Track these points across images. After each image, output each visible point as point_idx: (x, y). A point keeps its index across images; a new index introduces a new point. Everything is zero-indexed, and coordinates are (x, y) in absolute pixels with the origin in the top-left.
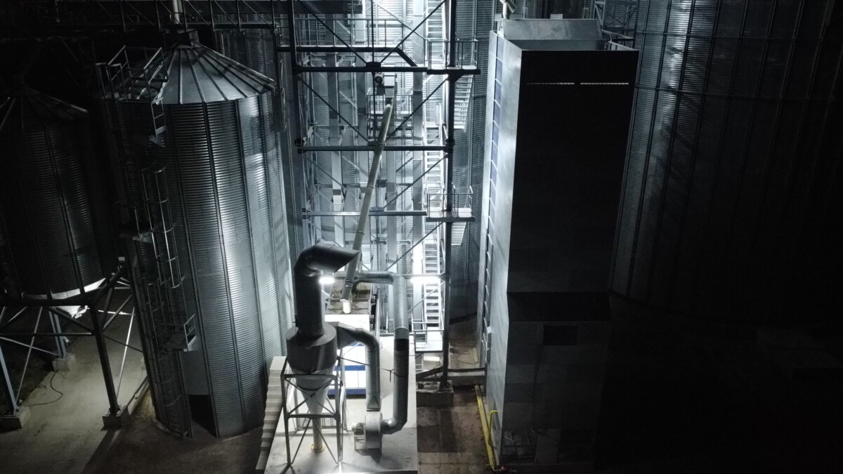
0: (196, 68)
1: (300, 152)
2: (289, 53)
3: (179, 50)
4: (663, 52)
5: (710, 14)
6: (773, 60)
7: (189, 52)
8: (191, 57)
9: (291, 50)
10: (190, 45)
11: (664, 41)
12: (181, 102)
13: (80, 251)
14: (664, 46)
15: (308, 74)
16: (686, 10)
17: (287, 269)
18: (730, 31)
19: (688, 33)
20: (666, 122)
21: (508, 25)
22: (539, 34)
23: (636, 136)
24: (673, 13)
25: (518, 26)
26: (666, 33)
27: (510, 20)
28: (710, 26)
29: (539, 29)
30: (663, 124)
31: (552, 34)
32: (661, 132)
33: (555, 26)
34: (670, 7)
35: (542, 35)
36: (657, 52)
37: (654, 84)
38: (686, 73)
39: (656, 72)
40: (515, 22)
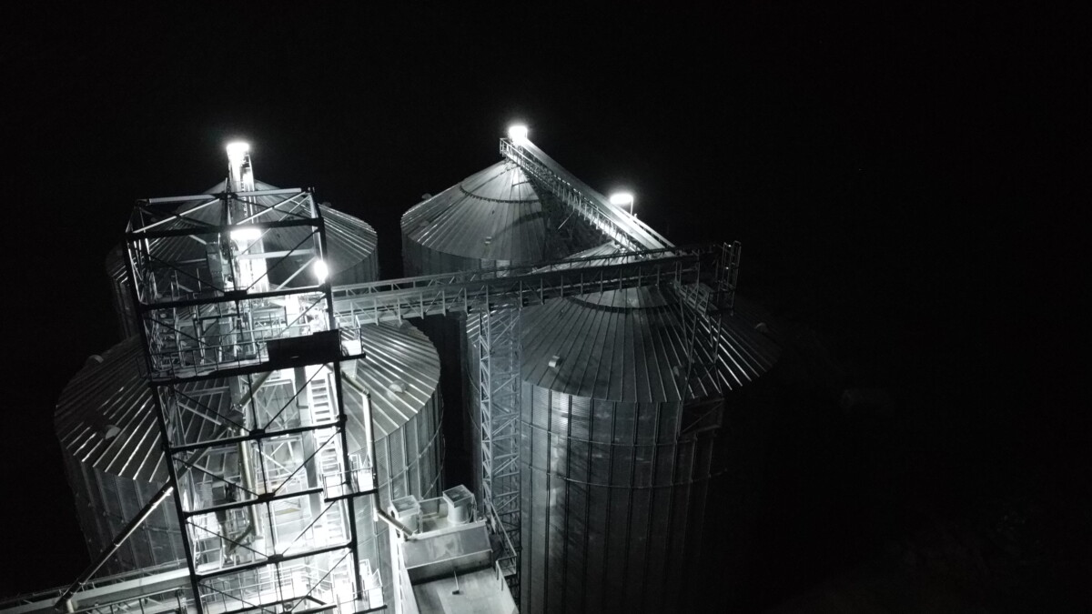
4: (549, 446)
5: (587, 423)
6: (641, 459)
11: (549, 435)
14: (549, 438)
16: (564, 416)
18: (603, 437)
19: (569, 435)
20: (560, 500)
21: (407, 550)
22: (435, 556)
23: (534, 506)
24: (553, 416)
25: (416, 548)
26: (549, 430)
27: (408, 543)
28: (586, 432)
29: (434, 547)
30: (557, 501)
31: (447, 553)
32: (556, 507)
33: (449, 541)
34: (550, 411)
35: (438, 556)
36: (544, 443)
37: (545, 467)
38: (572, 465)
39: (546, 458)
40: (412, 544)
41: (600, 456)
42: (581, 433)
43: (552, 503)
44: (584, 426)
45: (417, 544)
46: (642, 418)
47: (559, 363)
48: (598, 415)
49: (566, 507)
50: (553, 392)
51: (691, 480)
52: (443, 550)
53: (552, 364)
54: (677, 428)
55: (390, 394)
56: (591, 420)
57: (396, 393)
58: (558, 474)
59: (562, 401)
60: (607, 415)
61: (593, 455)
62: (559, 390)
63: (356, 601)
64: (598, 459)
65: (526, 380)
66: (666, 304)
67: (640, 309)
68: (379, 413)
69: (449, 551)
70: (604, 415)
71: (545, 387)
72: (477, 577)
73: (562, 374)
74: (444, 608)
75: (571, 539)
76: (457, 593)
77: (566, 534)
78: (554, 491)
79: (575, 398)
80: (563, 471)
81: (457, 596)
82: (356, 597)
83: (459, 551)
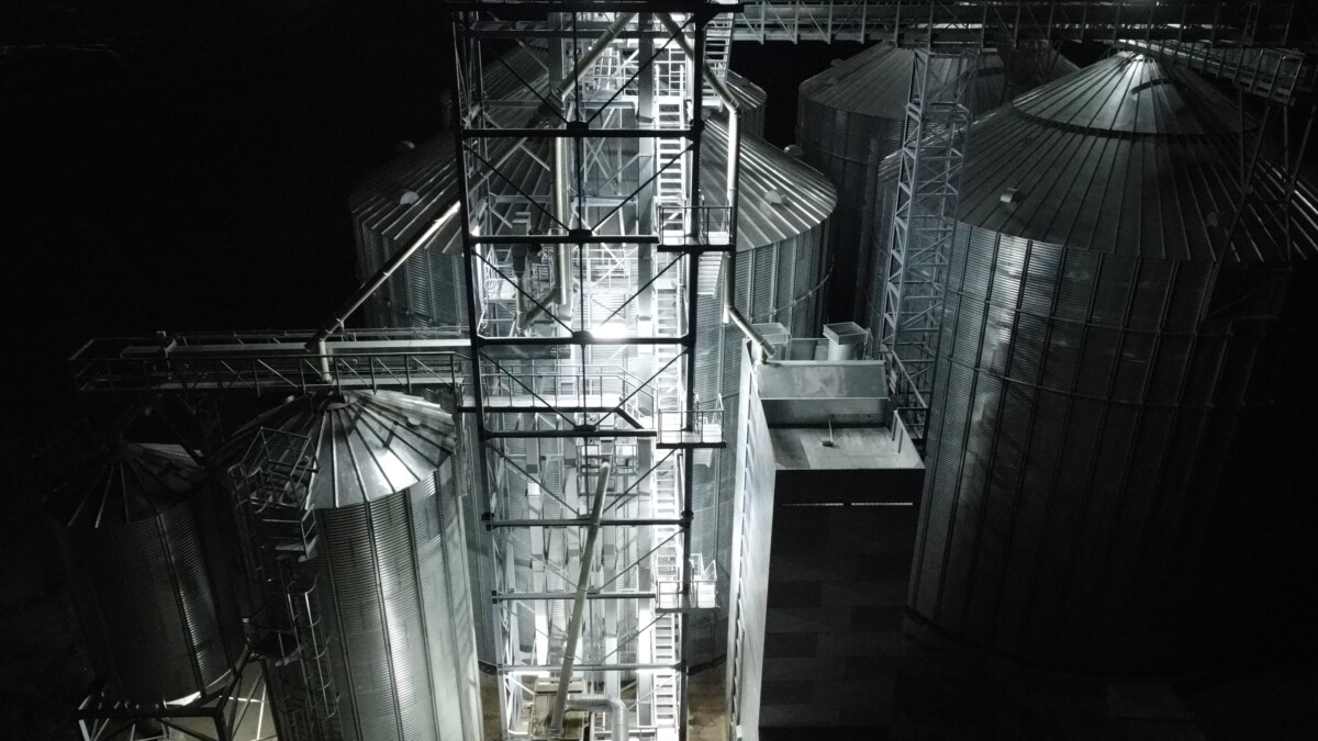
0: (352, 439)
1: (488, 528)
2: (474, 414)
3: (329, 412)
4: (984, 324)
5: (1050, 287)
6: (1131, 355)
7: (342, 412)
8: (345, 423)
9: (477, 410)
10: (343, 401)
11: (987, 309)
12: (337, 505)
13: (201, 647)
14: (986, 315)
15: (498, 440)
16: (1015, 277)
17: (472, 650)
18: (1074, 313)
19: (1019, 306)
20: (989, 413)
21: (764, 375)
22: (804, 390)
23: (947, 421)
24: (998, 277)
25: (777, 375)
26: (988, 298)
27: (767, 367)
28: (1046, 303)
29: (804, 381)
30: (984, 414)
31: (822, 391)
32: (981, 424)
33: (826, 375)
34: (994, 268)
35: (808, 392)
36: (976, 320)
37: (973, 361)
38: (1016, 357)
39: (975, 345)
40: (773, 369)
41: (1063, 343)
42: (1037, 302)
43: (977, 417)
44: (1046, 294)
45: (779, 369)
46: (1145, 284)
47: (1017, 198)
48: (1071, 275)
49: (998, 424)
50: (1003, 236)
51: (1209, 404)
52: (816, 386)
53: (1006, 199)
54: (1201, 309)
55: (764, 204)
56: (1058, 282)
57: (773, 204)
58: (992, 371)
59: (1014, 252)
60: (1086, 276)
61: (1053, 342)
62: (1011, 233)
63: (684, 433)
64: (1058, 348)
65: (962, 221)
66: (1201, 133)
67: (1158, 135)
68: (745, 221)
69: (824, 387)
70: (1081, 275)
71: (992, 229)
72: (862, 432)
73: (1018, 214)
74: (809, 458)
75: (998, 476)
76: (828, 444)
77: (990, 468)
78: (983, 398)
79: (1037, 246)
80: (999, 366)
81: (828, 448)
82: (685, 426)
83: (840, 391)
